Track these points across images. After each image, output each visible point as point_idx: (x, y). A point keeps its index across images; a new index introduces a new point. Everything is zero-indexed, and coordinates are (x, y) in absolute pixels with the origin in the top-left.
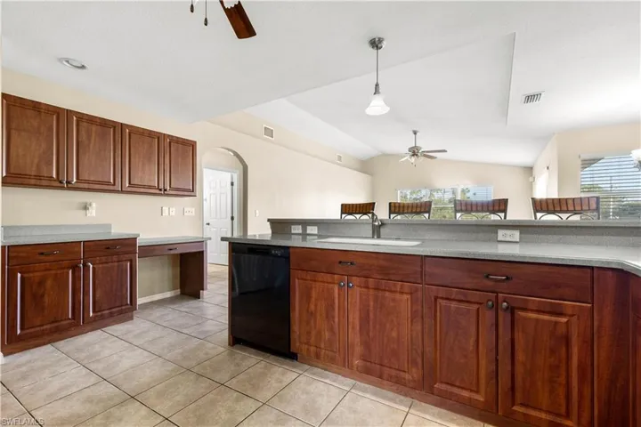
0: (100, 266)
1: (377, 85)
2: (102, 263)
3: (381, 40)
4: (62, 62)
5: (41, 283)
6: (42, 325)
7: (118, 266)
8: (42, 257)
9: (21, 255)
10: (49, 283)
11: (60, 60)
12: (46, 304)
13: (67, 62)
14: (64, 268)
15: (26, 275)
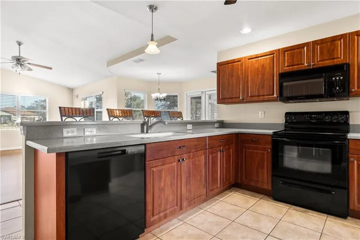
1: (152, 35)
3: (156, 9)
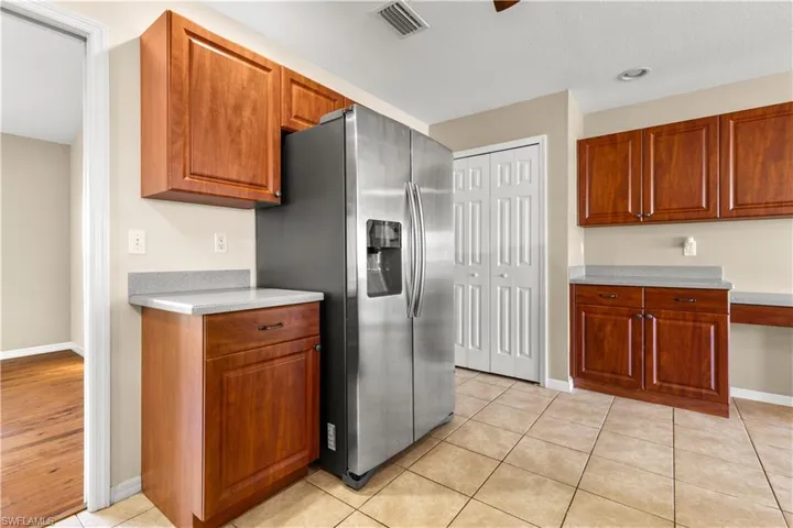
0: (668, 322)
2: (670, 319)
4: (622, 80)
5: (601, 327)
6: (603, 371)
7: (695, 328)
8: (601, 300)
9: (585, 294)
10: (608, 328)
11: (619, 78)
12: (606, 351)
13: (626, 75)
14: (623, 315)
15: (590, 315)
